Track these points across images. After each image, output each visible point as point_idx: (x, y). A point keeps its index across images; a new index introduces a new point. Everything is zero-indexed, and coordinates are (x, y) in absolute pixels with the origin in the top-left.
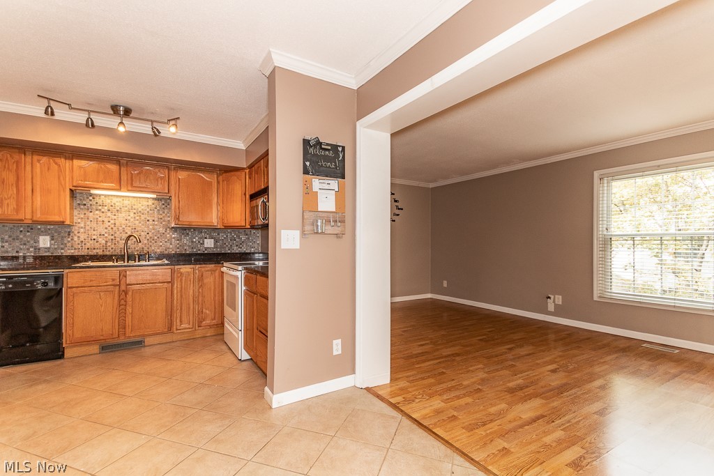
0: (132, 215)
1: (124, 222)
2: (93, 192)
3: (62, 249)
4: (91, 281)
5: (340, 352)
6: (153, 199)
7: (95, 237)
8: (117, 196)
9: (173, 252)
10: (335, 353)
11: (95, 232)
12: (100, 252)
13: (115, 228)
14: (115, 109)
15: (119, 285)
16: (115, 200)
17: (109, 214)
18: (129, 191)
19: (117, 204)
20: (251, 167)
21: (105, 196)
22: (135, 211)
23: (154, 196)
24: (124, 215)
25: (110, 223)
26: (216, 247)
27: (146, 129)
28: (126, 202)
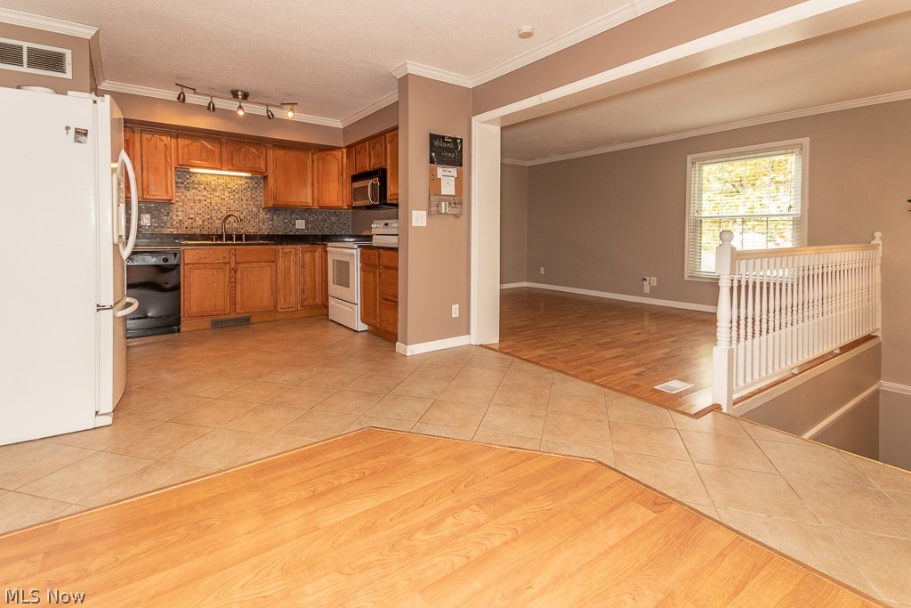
0: (227, 194)
1: (219, 201)
2: (192, 170)
3: (162, 227)
4: (205, 258)
5: (458, 315)
6: (246, 178)
7: (192, 216)
8: (212, 175)
9: (266, 233)
10: (454, 316)
11: (192, 211)
12: (198, 231)
13: (211, 208)
14: (235, 94)
15: (229, 263)
16: (210, 178)
17: (205, 193)
18: (229, 170)
19: (213, 183)
20: (349, 147)
21: (201, 174)
22: (229, 190)
23: (249, 175)
24: (219, 194)
25: (205, 203)
26: (307, 228)
27: (261, 111)
28: (221, 181)
